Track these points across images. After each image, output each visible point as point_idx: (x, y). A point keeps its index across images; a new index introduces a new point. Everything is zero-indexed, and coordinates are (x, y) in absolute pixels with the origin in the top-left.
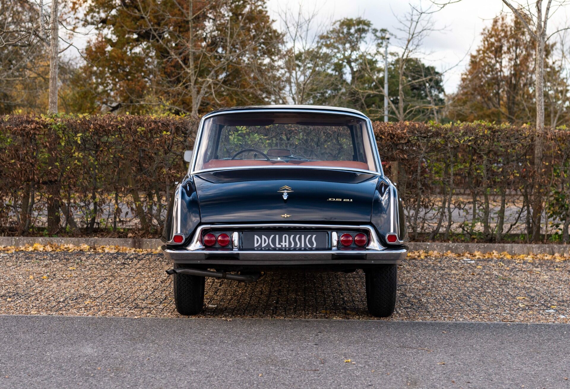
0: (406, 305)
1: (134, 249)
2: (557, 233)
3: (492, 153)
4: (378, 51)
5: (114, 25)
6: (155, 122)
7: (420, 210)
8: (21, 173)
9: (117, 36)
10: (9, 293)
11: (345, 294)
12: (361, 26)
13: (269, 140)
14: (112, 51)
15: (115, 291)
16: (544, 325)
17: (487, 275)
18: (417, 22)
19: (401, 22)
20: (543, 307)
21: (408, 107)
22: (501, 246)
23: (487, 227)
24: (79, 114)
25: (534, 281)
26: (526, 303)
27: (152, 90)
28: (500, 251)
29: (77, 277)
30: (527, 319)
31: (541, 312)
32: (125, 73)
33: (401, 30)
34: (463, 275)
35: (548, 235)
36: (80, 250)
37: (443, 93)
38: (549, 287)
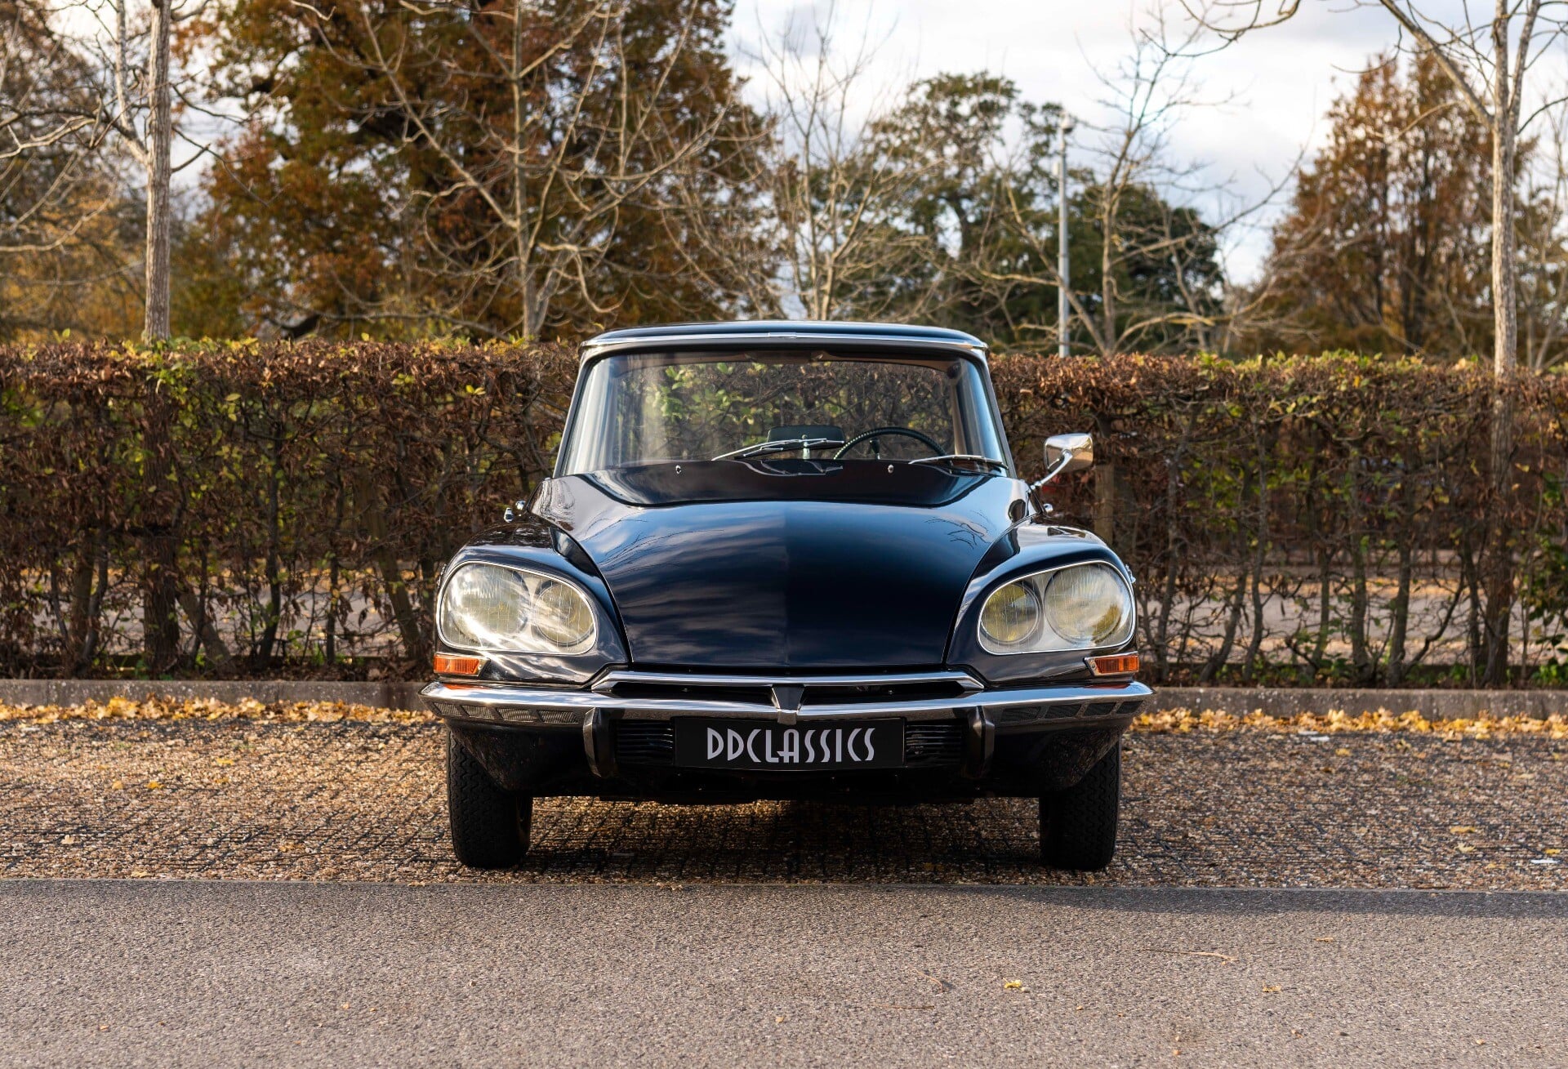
0: (1149, 849)
1: (386, 712)
2: (1553, 661)
3: (1373, 440)
4: (1035, 168)
5: (291, 98)
6: (441, 360)
7: (1176, 599)
8: (73, 504)
9: (300, 129)
10: (63, 824)
11: (981, 823)
12: (988, 97)
13: (757, 406)
14: (289, 170)
15: (353, 818)
16: (1530, 896)
17: (1366, 771)
18: (1153, 83)
19: (1107, 83)
20: (1524, 851)
21: (1129, 321)
22: (1401, 697)
23: (1360, 642)
24: (228, 341)
25: (1495, 788)
26: (1475, 843)
27: (403, 278)
28: (1397, 709)
29: (241, 783)
30: (1480, 881)
31: (1519, 864)
32: (325, 232)
33: (1108, 105)
34: (1298, 772)
35: (1528, 667)
36: (239, 716)
37: (1218, 284)
38: (1537, 802)
